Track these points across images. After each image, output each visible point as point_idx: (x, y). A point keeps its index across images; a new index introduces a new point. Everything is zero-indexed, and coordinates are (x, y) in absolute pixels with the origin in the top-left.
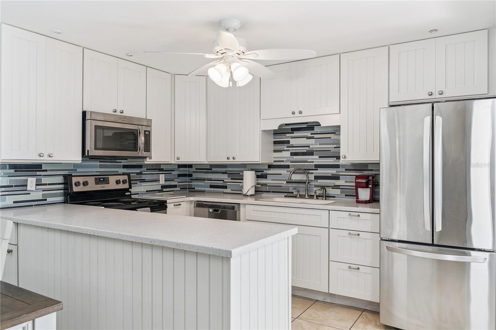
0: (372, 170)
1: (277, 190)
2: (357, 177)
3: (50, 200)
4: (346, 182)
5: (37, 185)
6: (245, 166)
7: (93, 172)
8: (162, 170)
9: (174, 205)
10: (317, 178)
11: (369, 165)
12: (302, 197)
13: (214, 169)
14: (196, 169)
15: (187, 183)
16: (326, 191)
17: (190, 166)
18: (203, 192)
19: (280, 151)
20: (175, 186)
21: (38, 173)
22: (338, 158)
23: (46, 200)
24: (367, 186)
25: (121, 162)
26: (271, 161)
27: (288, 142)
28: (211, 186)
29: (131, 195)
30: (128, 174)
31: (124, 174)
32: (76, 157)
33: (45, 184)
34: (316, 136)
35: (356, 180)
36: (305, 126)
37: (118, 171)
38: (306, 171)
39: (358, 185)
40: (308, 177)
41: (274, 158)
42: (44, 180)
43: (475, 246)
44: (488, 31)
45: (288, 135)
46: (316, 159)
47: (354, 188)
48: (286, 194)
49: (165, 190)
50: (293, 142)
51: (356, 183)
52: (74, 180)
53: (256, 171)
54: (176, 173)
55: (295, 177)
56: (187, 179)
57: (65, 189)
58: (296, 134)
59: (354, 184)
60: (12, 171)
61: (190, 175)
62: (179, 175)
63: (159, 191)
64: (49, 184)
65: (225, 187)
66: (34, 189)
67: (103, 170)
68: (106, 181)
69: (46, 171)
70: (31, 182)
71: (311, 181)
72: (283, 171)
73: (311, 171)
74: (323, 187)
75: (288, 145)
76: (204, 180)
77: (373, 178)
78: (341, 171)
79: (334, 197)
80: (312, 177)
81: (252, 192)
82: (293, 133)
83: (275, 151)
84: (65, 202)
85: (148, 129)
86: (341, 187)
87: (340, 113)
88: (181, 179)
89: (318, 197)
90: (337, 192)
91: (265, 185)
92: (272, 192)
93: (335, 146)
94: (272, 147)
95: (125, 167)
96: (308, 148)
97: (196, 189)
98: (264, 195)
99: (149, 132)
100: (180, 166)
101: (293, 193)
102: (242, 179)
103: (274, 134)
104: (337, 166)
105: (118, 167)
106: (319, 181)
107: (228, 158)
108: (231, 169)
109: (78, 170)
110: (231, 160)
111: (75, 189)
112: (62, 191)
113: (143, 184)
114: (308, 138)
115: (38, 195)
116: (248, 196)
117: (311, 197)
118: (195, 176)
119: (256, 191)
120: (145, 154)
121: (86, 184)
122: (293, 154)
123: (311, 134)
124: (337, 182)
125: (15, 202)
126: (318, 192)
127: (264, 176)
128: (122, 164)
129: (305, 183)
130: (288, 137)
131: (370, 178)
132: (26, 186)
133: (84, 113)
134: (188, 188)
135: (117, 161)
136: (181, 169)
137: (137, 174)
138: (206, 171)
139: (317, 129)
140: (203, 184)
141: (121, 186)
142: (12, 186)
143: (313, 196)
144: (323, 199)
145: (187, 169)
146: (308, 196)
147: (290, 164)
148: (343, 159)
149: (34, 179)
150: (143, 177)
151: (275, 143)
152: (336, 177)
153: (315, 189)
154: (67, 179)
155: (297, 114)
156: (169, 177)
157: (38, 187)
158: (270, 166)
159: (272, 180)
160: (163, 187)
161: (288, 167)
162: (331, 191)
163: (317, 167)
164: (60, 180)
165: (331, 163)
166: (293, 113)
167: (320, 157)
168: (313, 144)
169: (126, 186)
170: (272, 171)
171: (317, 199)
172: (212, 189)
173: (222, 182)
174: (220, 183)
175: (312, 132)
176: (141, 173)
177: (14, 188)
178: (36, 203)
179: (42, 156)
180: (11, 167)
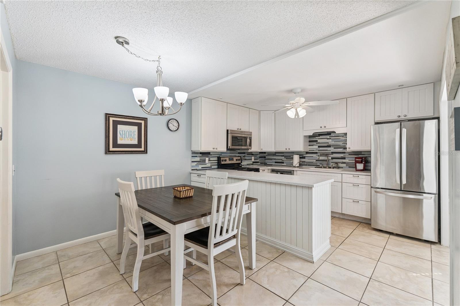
0: (364, 155)
1: (310, 164)
2: (356, 158)
3: (213, 167)
4: (349, 160)
5: (209, 161)
6: (293, 153)
7: (227, 155)
8: (253, 155)
9: (262, 171)
10: (332, 158)
11: (362, 152)
12: (325, 167)
13: (277, 154)
14: (268, 154)
15: (263, 161)
16: (338, 165)
17: (265, 153)
18: (271, 165)
19: (313, 145)
20: (258, 162)
21: (209, 156)
22: (345, 148)
23: (211, 167)
24: (361, 163)
26: (308, 150)
27: (317, 141)
28: (276, 162)
29: (242, 166)
30: (240, 156)
31: (239, 156)
32: (224, 149)
33: (211, 161)
34: (332, 138)
35: (355, 159)
36: (326, 133)
37: (236, 155)
38: (327, 155)
39: (357, 162)
40: (328, 158)
41: (309, 149)
42: (211, 159)
43: (426, 191)
44: (434, 84)
45: (316, 137)
46: (332, 149)
47: (354, 163)
48: (315, 166)
49: (254, 164)
50: (319, 141)
51: (355, 161)
52: (222, 159)
53: (300, 155)
54: (259, 156)
55: (321, 158)
56: (263, 159)
57: (218, 163)
58: (321, 137)
59: (354, 162)
60: (201, 155)
61: (265, 157)
62: (260, 157)
63: (252, 164)
64: (213, 161)
65: (283, 163)
66: (208, 162)
67: (231, 154)
68: (232, 160)
69: (212, 155)
70: (207, 159)
71: (330, 160)
72: (314, 155)
73: (329, 155)
74: (337, 163)
75: (317, 142)
76: (271, 159)
77: (365, 158)
78: (346, 155)
79: (343, 168)
80: (330, 158)
81: (298, 165)
82: (320, 137)
83: (309, 145)
84: (218, 168)
85: (250, 136)
86: (346, 163)
87: (347, 127)
88: (261, 159)
89: (333, 168)
90: (344, 165)
91: (304, 162)
92: (308, 165)
93: (343, 143)
94: (308, 144)
95: (239, 153)
96: (327, 144)
97: (268, 163)
98: (304, 167)
99: (251, 137)
100: (260, 153)
101: (319, 166)
102: (293, 159)
103: (309, 137)
104: (344, 153)
105: (236, 153)
106: (334, 160)
107: (286, 149)
108: (286, 154)
109: (222, 155)
110: (288, 150)
111: (222, 163)
112: (217, 164)
113: (246, 161)
114: (328, 139)
115: (209, 165)
116: (296, 167)
117: (330, 168)
118: (267, 157)
119: (299, 165)
120: (249, 147)
121: (225, 160)
122: (319, 147)
123: (330, 137)
124: (344, 161)
125: (202, 168)
126: (333, 165)
127: (304, 158)
128: (238, 152)
129: (327, 161)
130: (317, 139)
131: (363, 158)
132: (205, 161)
133: (227, 131)
134: (264, 163)
135: (236, 151)
136: (261, 154)
137: (243, 156)
138: (273, 155)
139: (332, 135)
140: (271, 161)
141: (238, 162)
142: (201, 161)
143: (331, 167)
144: (336, 169)
145: (263, 154)
146: (328, 167)
147: (318, 151)
148: (349, 149)
150: (246, 158)
151: (310, 141)
152: (344, 158)
153: (331, 164)
154: (219, 159)
155: (323, 128)
156: (256, 158)
157: (209, 162)
158: (307, 153)
159: (308, 159)
160: (253, 162)
161: (317, 153)
162: (341, 165)
163: (333, 153)
164: (216, 159)
165: (341, 151)
166: (321, 127)
167: (334, 148)
168: (330, 142)
169: (240, 162)
170: (308, 155)
171: (333, 169)
172: (276, 164)
173: (281, 160)
174: (280, 161)
175: (330, 136)
176: (244, 156)
177: (201, 162)
178: (209, 168)
179: (214, 149)
180: (201, 153)
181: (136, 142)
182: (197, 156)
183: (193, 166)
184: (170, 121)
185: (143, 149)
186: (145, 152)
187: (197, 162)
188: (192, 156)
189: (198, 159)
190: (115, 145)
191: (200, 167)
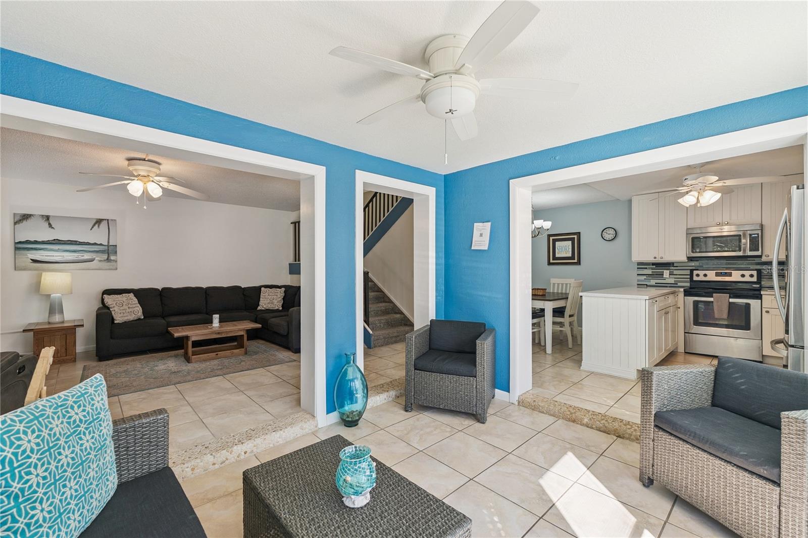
3: (679, 284)
5: (670, 275)
21: (671, 268)
23: (677, 284)
25: (754, 260)
30: (758, 270)
33: (676, 275)
42: (675, 272)
52: (695, 273)
57: (690, 278)
60: (654, 266)
64: (679, 275)
66: (668, 277)
68: (730, 275)
69: (677, 267)
70: (666, 273)
109: (704, 266)
111: (697, 279)
112: (689, 280)
115: (672, 281)
121: (706, 275)
125: (656, 283)
132: (663, 275)
141: (747, 279)
149: (668, 271)
154: (692, 272)
157: (671, 276)
164: (688, 272)
177: (655, 276)
178: (670, 285)
179: (655, 258)
180: (653, 264)
181: (570, 255)
182: (647, 268)
183: (638, 281)
184: (605, 231)
185: (576, 261)
186: (579, 263)
187: (647, 276)
188: (638, 268)
189: (649, 272)
190: (555, 258)
191: (653, 282)
